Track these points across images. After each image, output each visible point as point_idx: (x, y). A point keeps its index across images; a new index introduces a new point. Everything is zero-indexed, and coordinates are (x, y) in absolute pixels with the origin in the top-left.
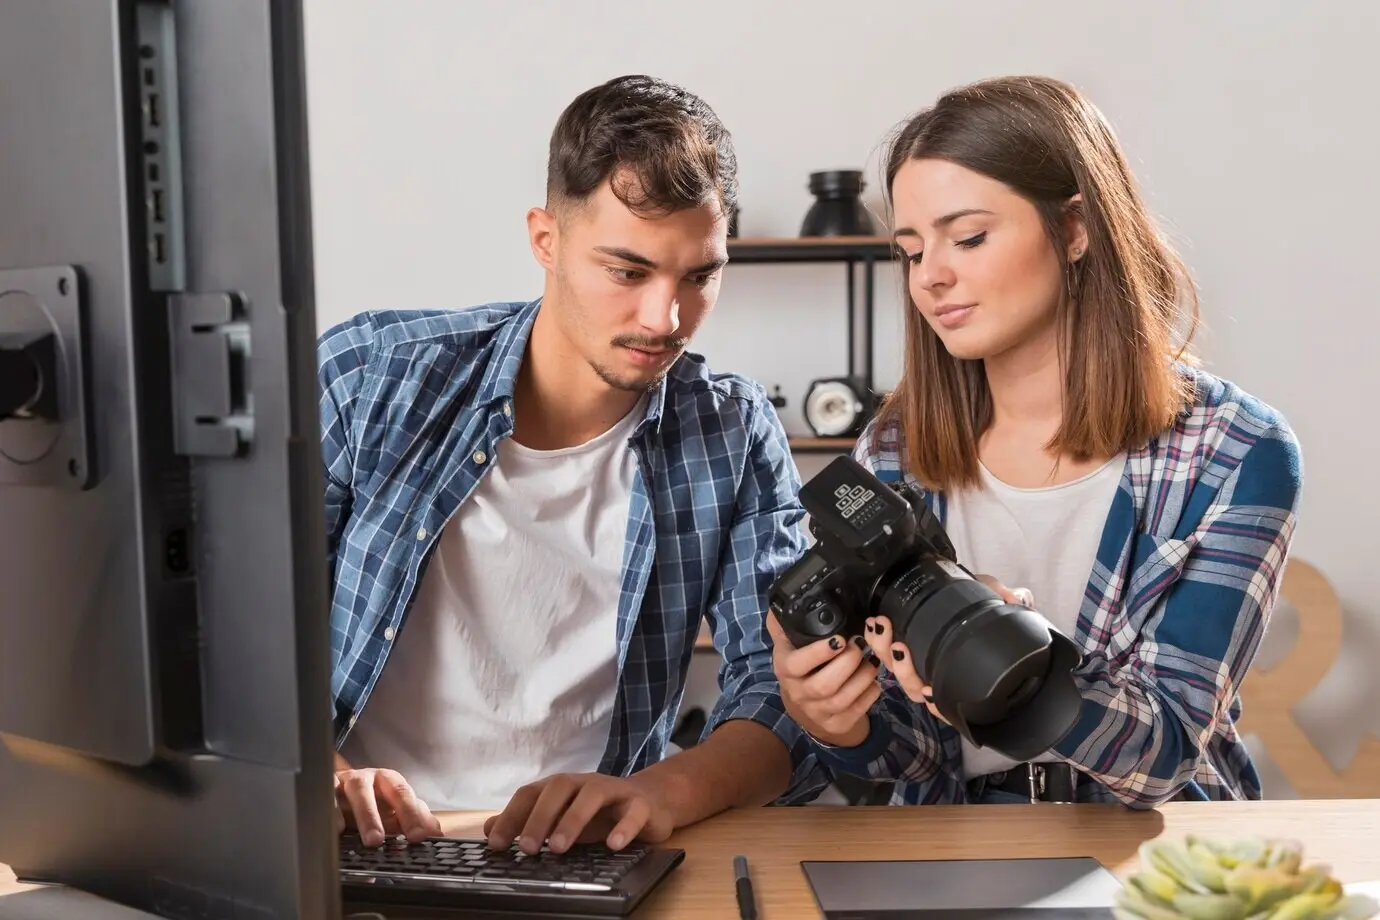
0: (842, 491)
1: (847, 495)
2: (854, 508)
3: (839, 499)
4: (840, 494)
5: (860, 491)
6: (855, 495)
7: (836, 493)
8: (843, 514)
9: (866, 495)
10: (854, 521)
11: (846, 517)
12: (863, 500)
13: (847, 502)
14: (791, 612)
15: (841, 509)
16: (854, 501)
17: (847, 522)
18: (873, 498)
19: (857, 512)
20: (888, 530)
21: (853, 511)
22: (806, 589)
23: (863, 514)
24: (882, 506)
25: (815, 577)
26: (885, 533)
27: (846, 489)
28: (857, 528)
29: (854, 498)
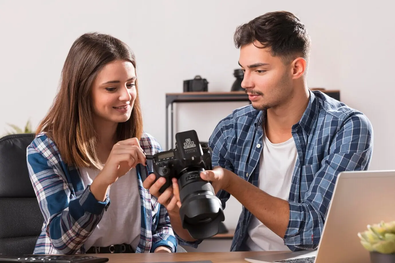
0: (188, 140)
1: (189, 142)
2: (188, 147)
3: (186, 142)
4: (187, 141)
5: (193, 143)
6: (190, 143)
7: (186, 140)
8: (184, 147)
9: (193, 145)
10: (186, 151)
11: (184, 148)
12: (192, 146)
13: (187, 144)
14: (156, 164)
15: (185, 145)
16: (189, 145)
17: (184, 150)
18: (195, 147)
19: (188, 149)
20: (193, 158)
21: (187, 148)
22: (164, 160)
23: (189, 150)
24: (196, 151)
25: (168, 158)
26: (191, 159)
27: (189, 140)
28: (185, 153)
29: (190, 144)
